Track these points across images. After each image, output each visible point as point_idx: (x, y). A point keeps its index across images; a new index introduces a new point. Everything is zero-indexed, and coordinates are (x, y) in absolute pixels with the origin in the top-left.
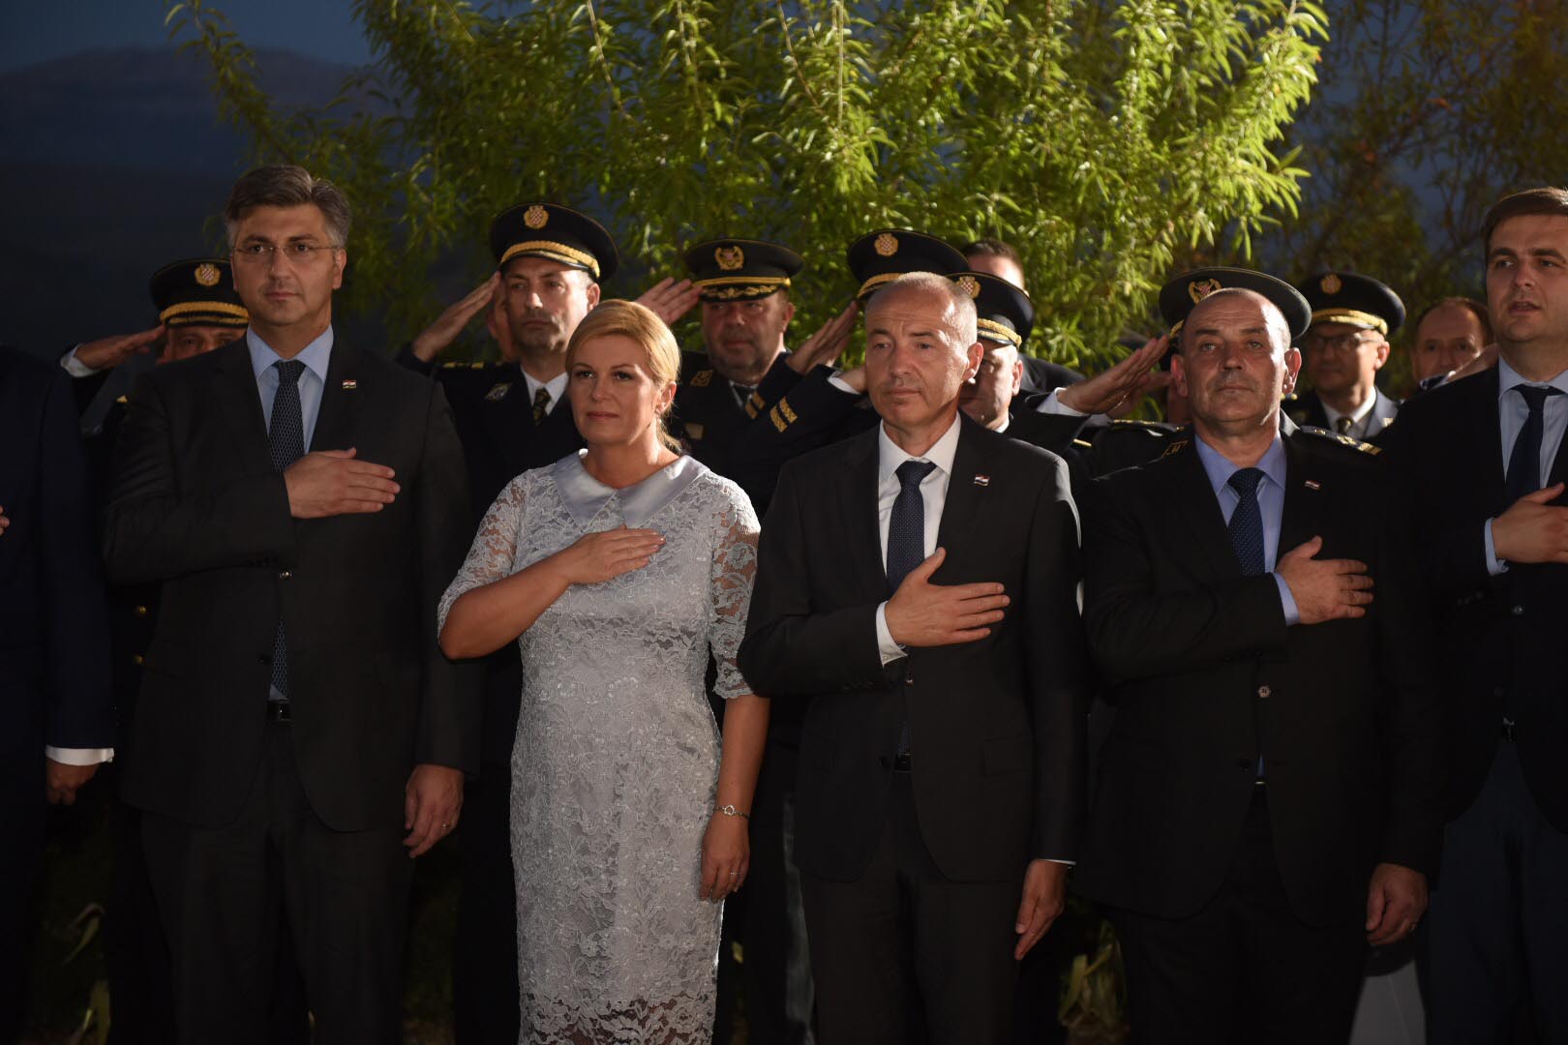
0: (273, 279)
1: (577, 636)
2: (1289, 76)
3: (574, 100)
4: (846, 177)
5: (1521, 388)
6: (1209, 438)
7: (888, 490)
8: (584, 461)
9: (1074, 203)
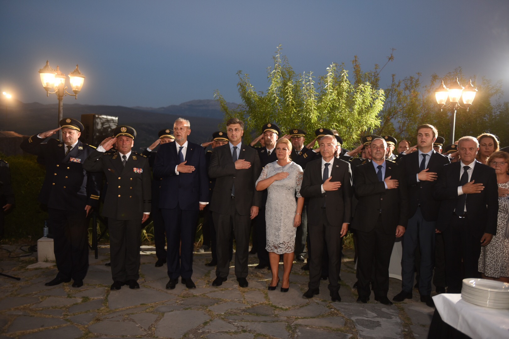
0: (233, 134)
1: (276, 188)
2: (379, 106)
3: (272, 108)
4: (313, 120)
5: (422, 154)
6: (374, 160)
7: (323, 167)
8: (277, 162)
9: (346, 124)
